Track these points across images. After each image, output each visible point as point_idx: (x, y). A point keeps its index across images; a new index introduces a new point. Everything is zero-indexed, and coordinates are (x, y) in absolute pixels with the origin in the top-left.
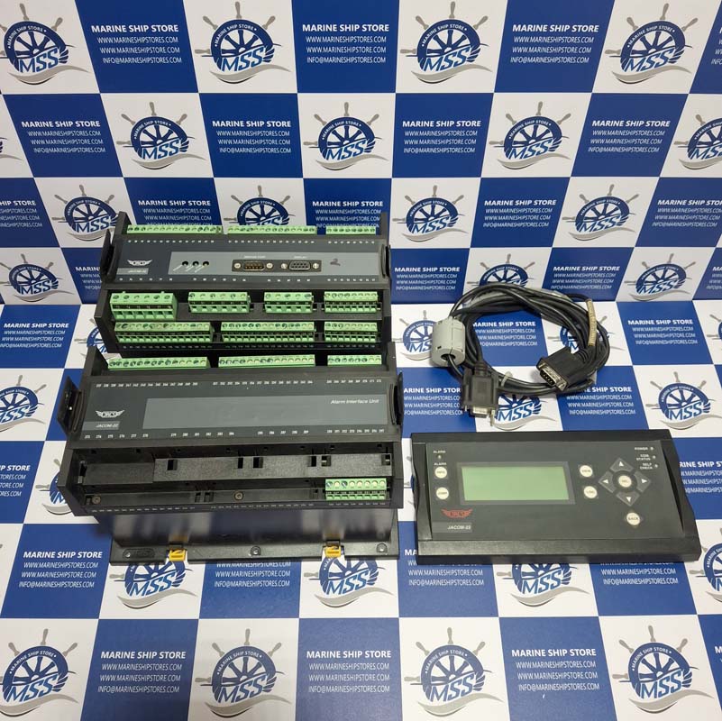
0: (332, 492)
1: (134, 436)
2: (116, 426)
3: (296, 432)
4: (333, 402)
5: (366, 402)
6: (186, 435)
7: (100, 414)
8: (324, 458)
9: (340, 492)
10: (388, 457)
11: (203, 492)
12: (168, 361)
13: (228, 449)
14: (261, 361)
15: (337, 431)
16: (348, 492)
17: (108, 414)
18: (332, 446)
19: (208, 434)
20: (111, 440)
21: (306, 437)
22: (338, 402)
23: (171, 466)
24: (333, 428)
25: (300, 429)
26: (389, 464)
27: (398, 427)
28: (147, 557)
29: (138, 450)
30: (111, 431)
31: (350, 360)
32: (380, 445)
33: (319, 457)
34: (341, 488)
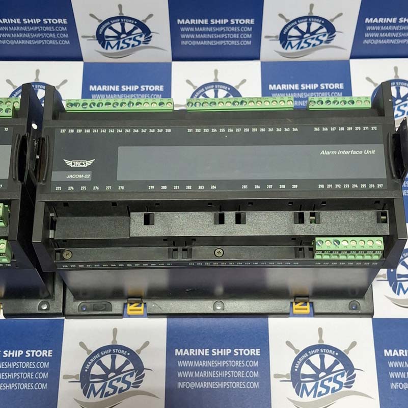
0: (323, 251)
1: (108, 188)
2: (88, 176)
3: (283, 186)
4: (323, 153)
5: (361, 152)
6: (164, 187)
7: (69, 163)
8: (312, 215)
9: (331, 252)
10: (384, 214)
11: (180, 248)
12: (130, 103)
13: (209, 204)
14: (234, 104)
15: (329, 186)
16: (340, 252)
17: (77, 164)
18: (325, 203)
19: (189, 187)
20: (85, 192)
21: (295, 192)
22: (328, 153)
23: (148, 221)
24: (325, 182)
25: (289, 182)
26: (385, 221)
27: (397, 181)
28: (104, 310)
29: (114, 204)
30: (83, 183)
31: (334, 102)
32: (377, 201)
33: (307, 213)
34: (333, 248)
